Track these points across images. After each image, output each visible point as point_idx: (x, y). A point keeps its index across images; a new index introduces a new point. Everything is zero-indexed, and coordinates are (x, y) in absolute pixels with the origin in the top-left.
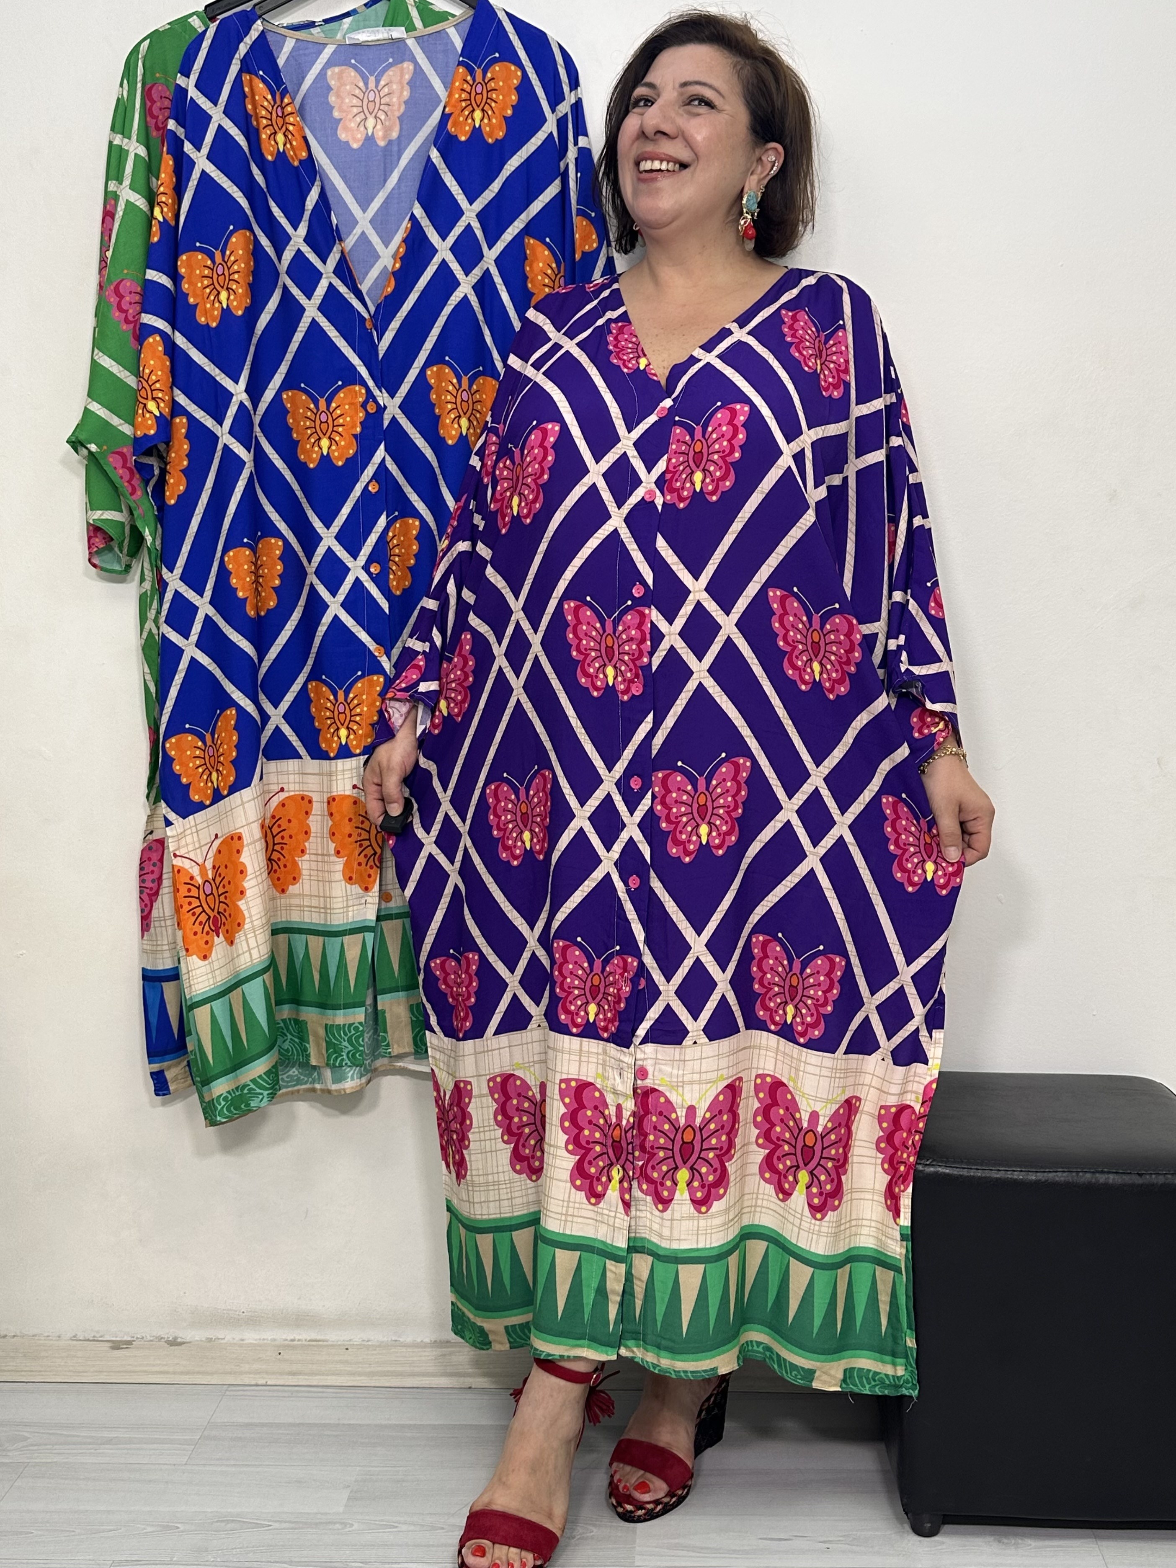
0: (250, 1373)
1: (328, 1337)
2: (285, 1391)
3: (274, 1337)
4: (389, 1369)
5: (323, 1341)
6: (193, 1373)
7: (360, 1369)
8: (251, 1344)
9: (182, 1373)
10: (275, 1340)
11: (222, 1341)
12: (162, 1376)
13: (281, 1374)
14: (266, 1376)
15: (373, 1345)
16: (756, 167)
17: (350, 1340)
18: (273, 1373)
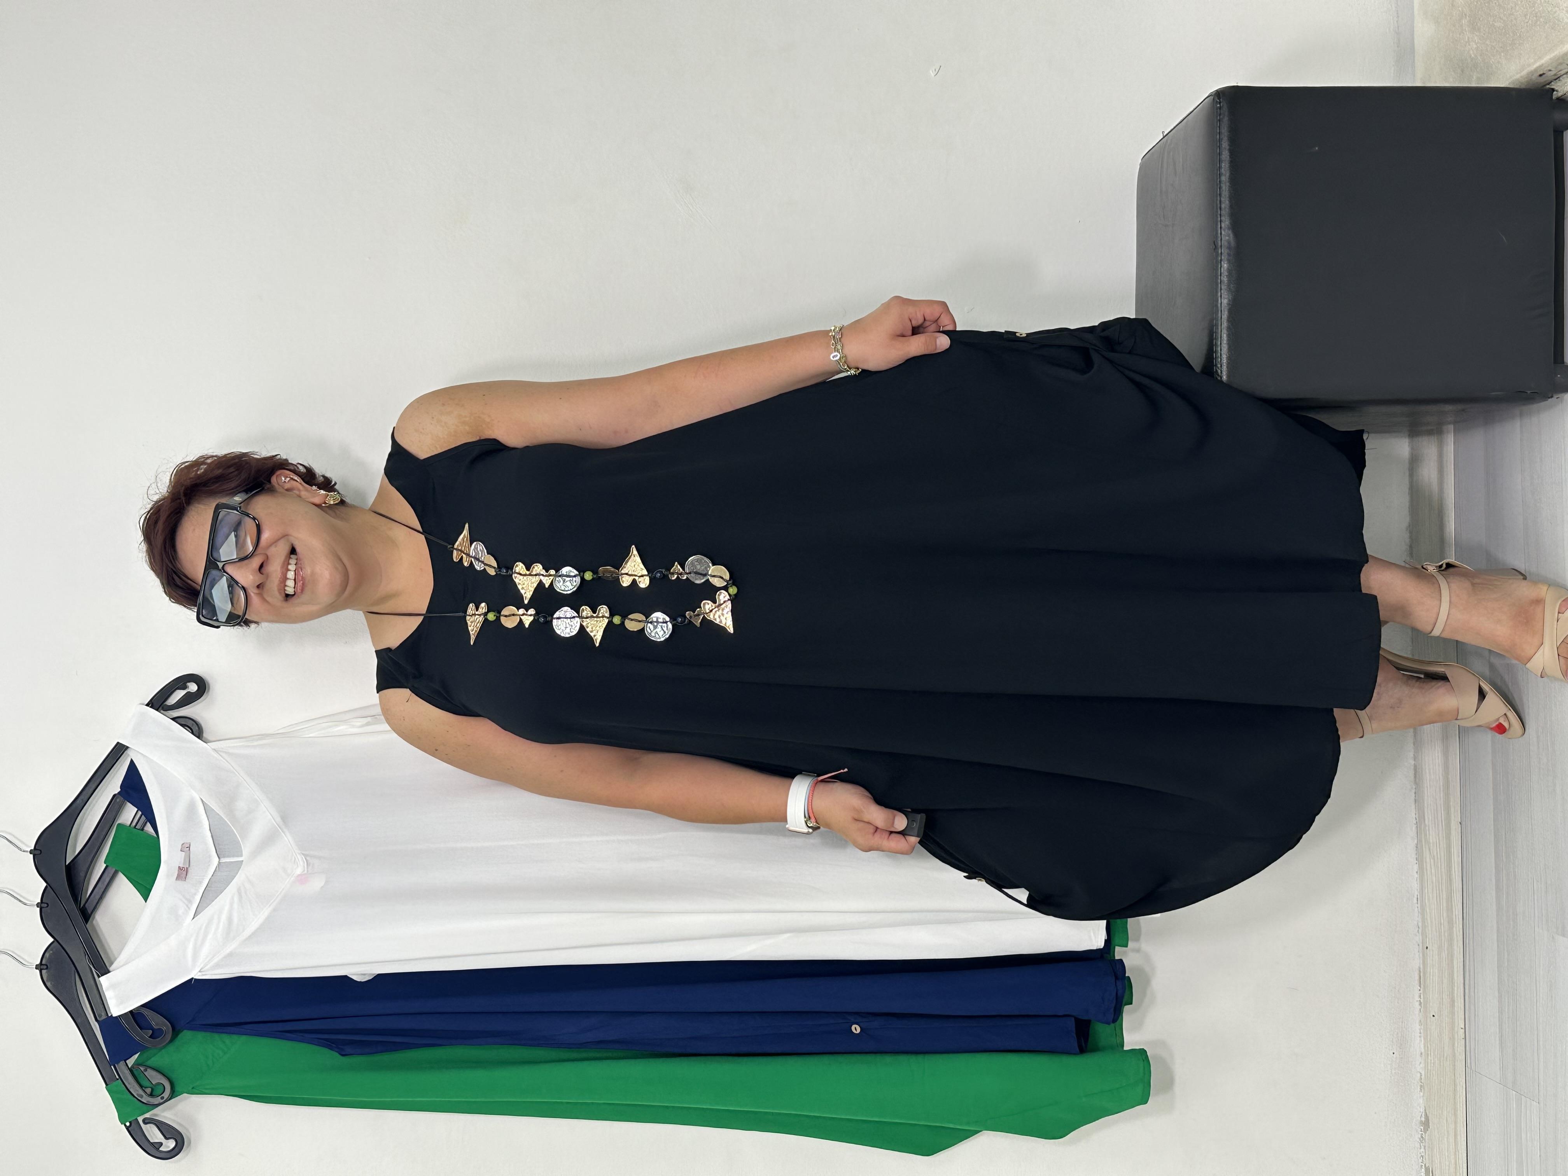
0: (1453, 1046)
1: (1417, 967)
2: (1470, 1008)
3: (1418, 1021)
4: (1445, 905)
5: (1420, 971)
6: (1455, 1103)
7: (1446, 934)
8: (1425, 1047)
9: (1455, 1115)
10: (1420, 1021)
11: (1423, 1075)
12: (1459, 1137)
13: (1453, 1013)
14: (1456, 1029)
15: (1423, 922)
17: (1418, 945)
18: (1453, 1023)
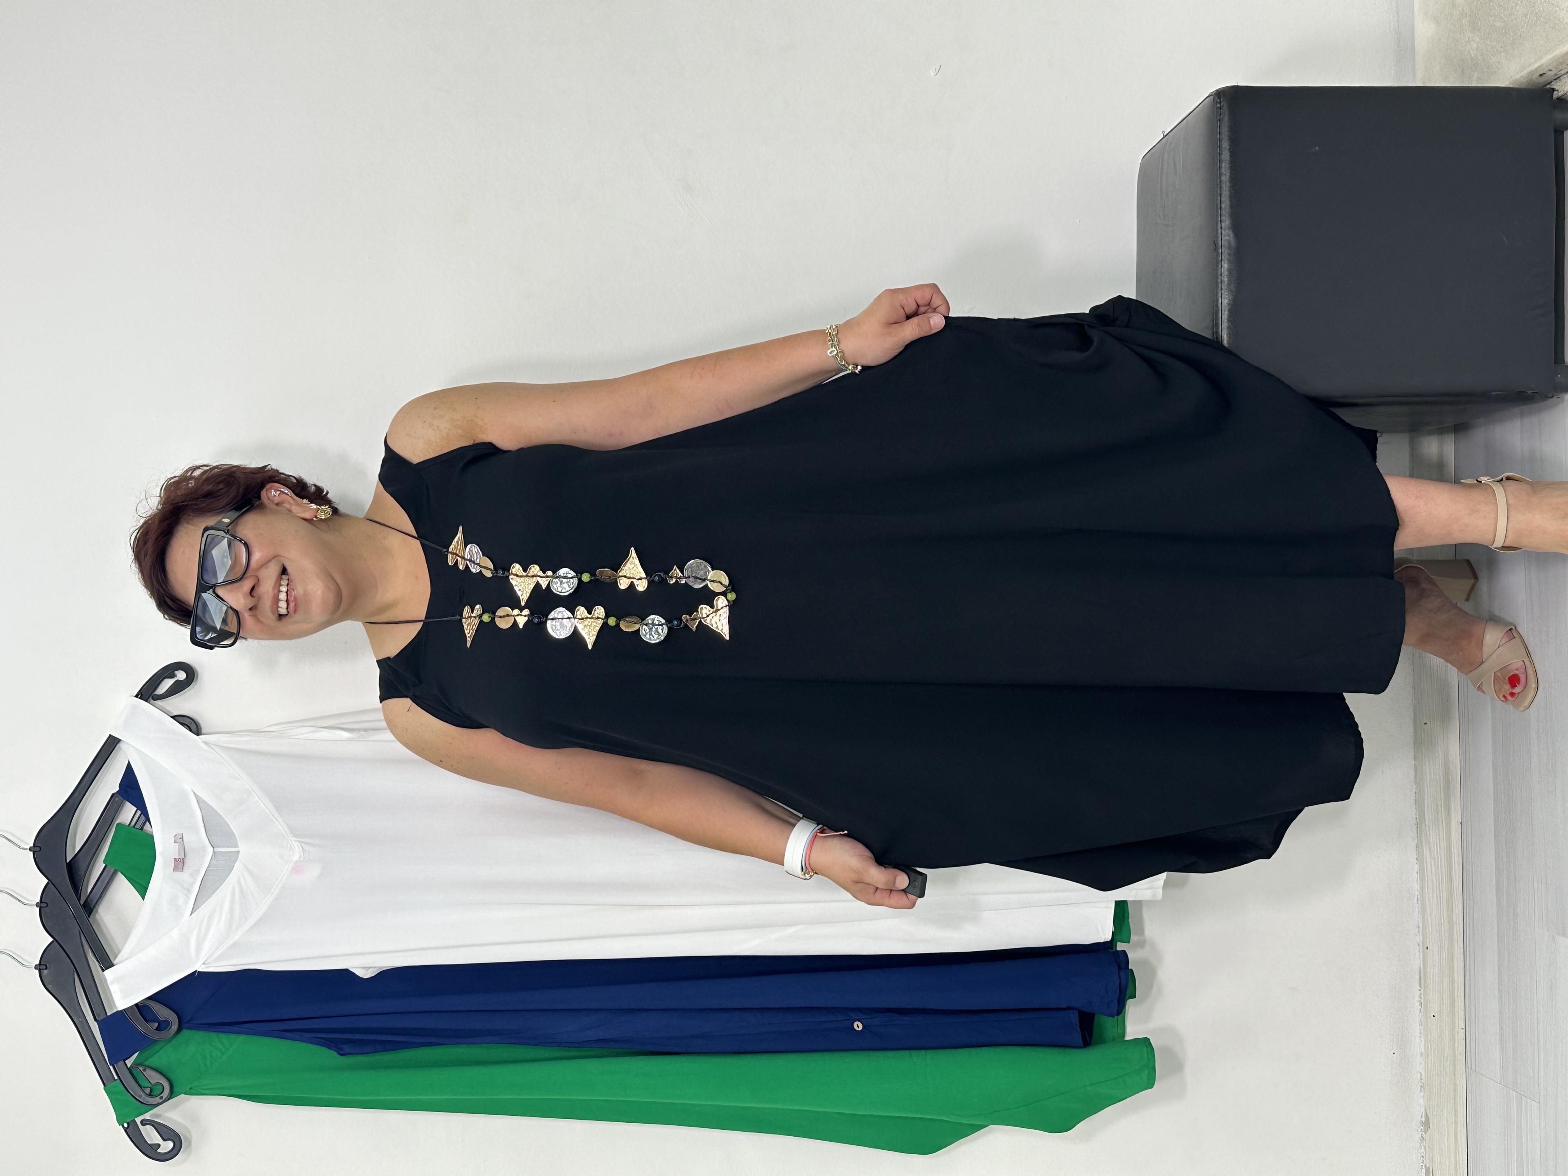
0: (1454, 1045)
1: (1418, 967)
2: (1470, 1008)
3: (1418, 1022)
4: (1445, 905)
5: (1420, 971)
6: (1455, 1103)
7: (1446, 934)
8: (1425, 1047)
9: (1456, 1116)
10: (1421, 1021)
11: (1423, 1075)
12: (1459, 1137)
13: (1453, 1013)
14: (1456, 1030)
15: (1423, 922)
16: (284, 507)
17: (1419, 945)
18: (1453, 1023)
